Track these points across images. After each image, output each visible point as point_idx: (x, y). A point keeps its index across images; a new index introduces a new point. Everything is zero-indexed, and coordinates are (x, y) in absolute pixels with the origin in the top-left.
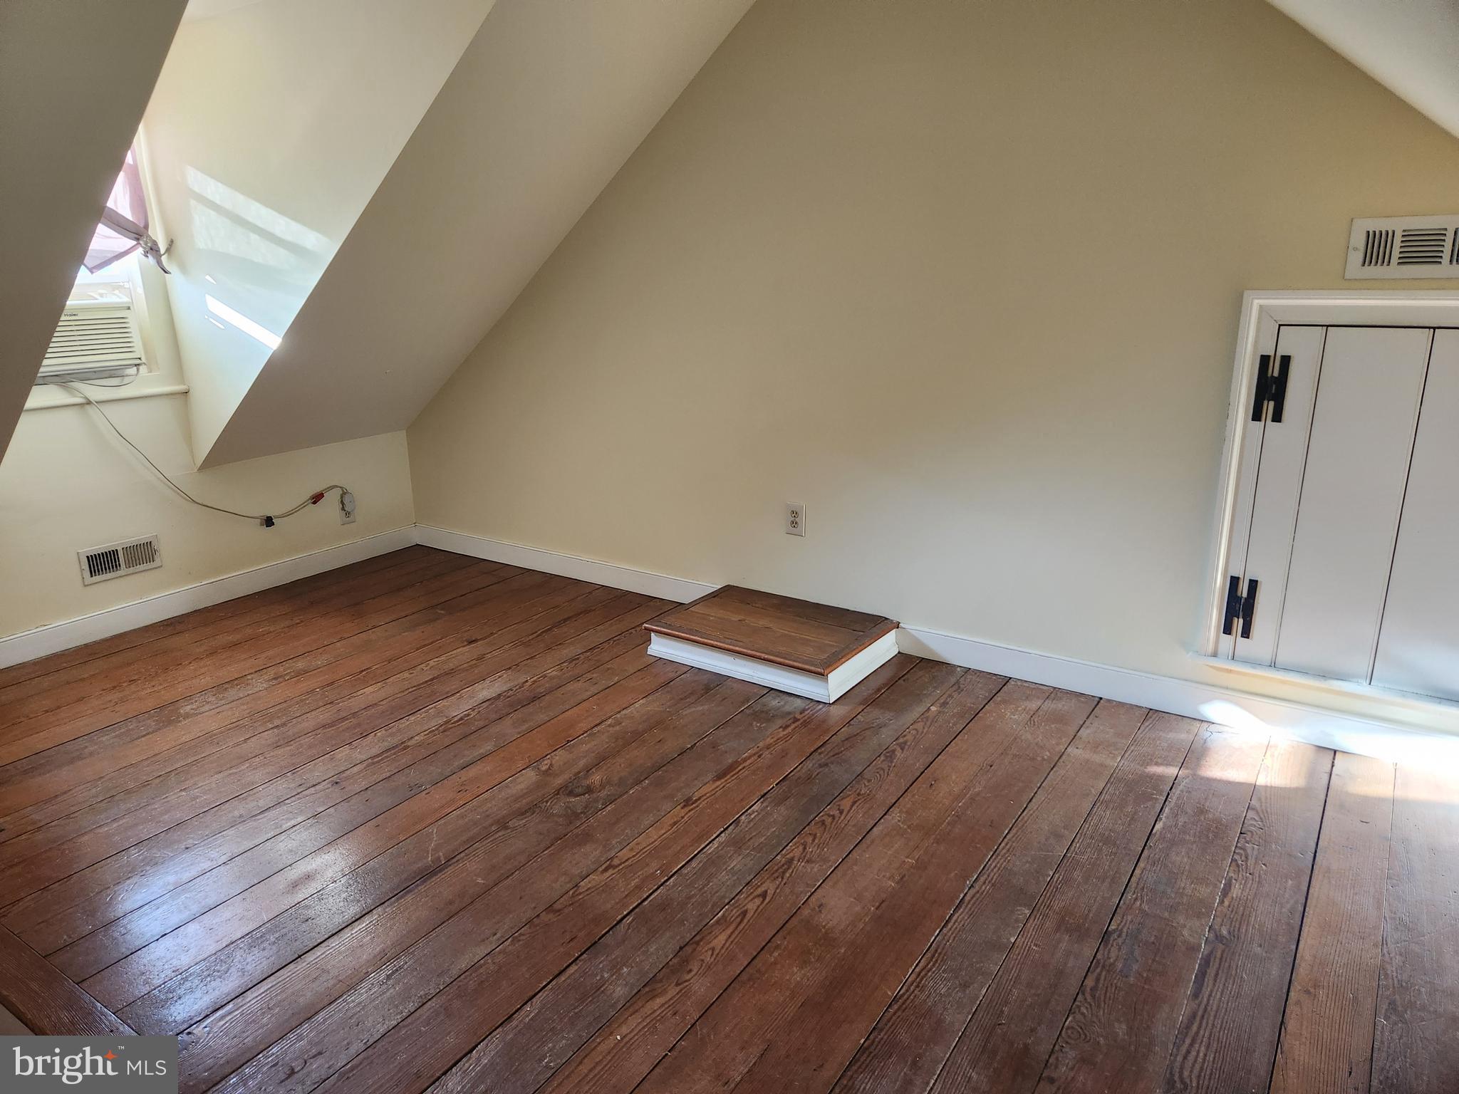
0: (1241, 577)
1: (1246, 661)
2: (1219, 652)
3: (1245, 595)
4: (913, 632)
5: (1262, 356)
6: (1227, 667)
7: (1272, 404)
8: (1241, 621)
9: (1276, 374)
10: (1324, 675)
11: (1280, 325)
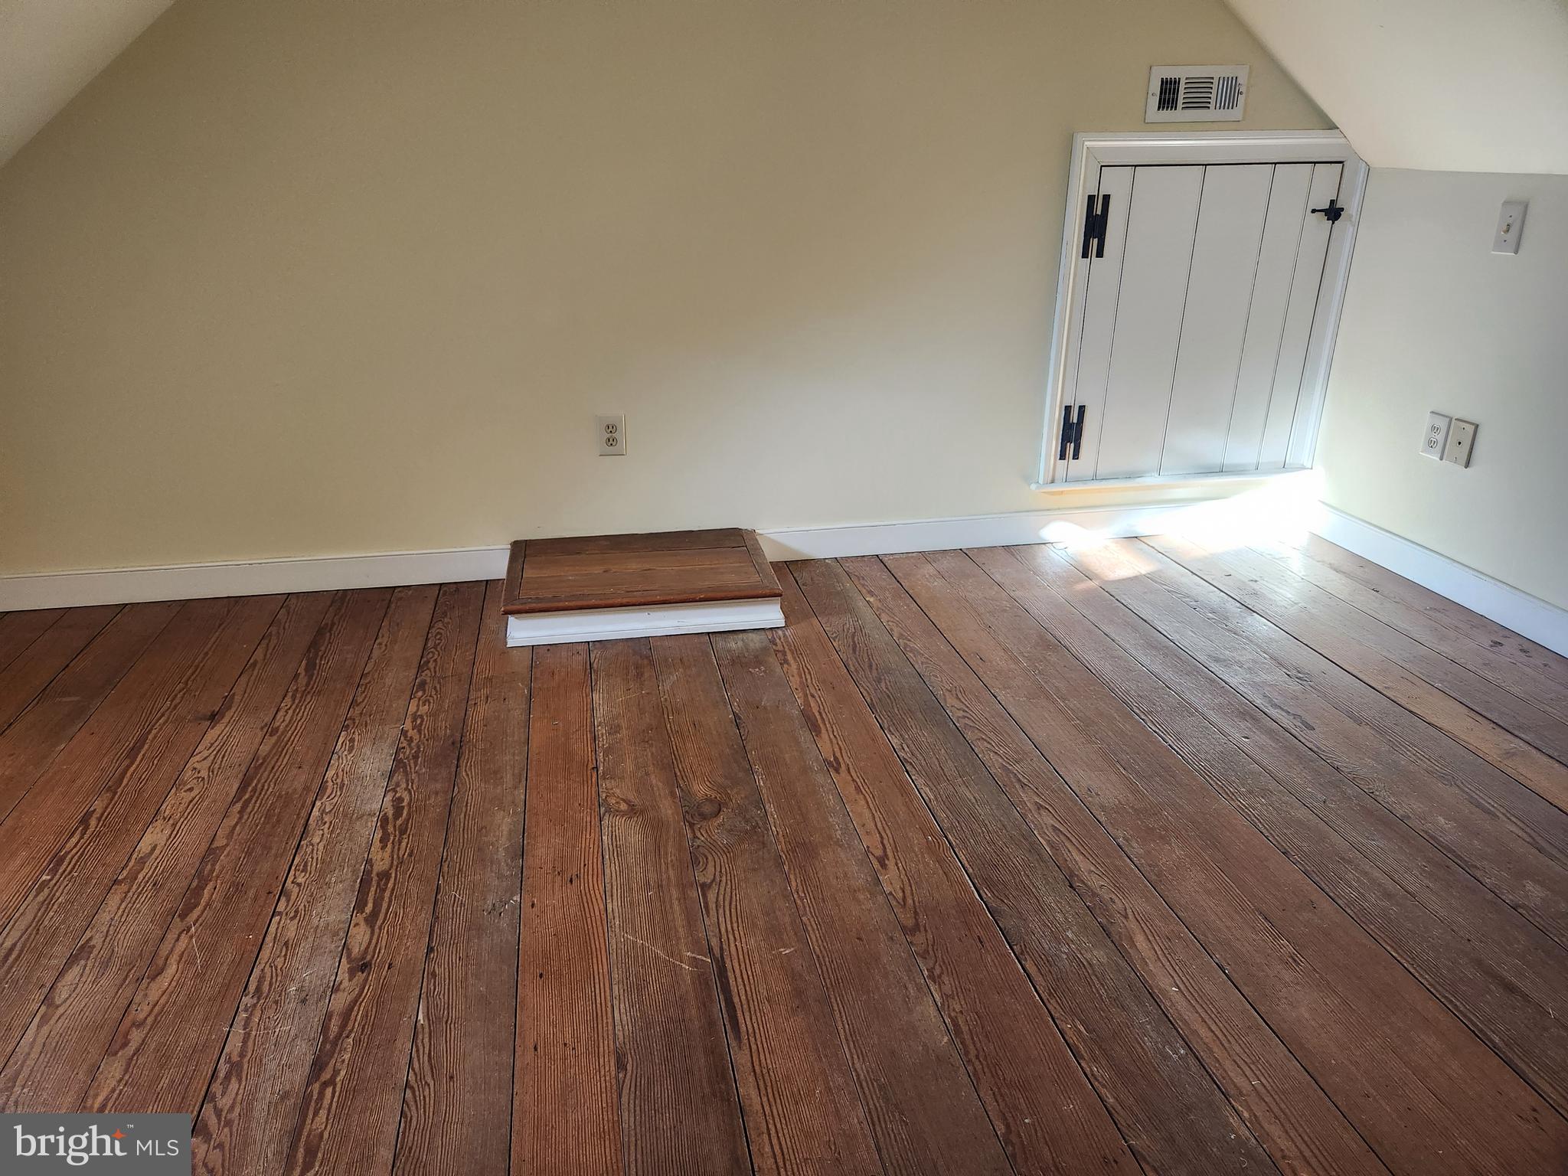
0: (1072, 405)
1: (1077, 480)
2: (1056, 478)
3: (1075, 421)
4: (772, 536)
5: (1089, 196)
6: (1061, 489)
7: (1096, 240)
8: (1072, 445)
9: (1099, 212)
10: (1129, 476)
11: (1102, 166)
